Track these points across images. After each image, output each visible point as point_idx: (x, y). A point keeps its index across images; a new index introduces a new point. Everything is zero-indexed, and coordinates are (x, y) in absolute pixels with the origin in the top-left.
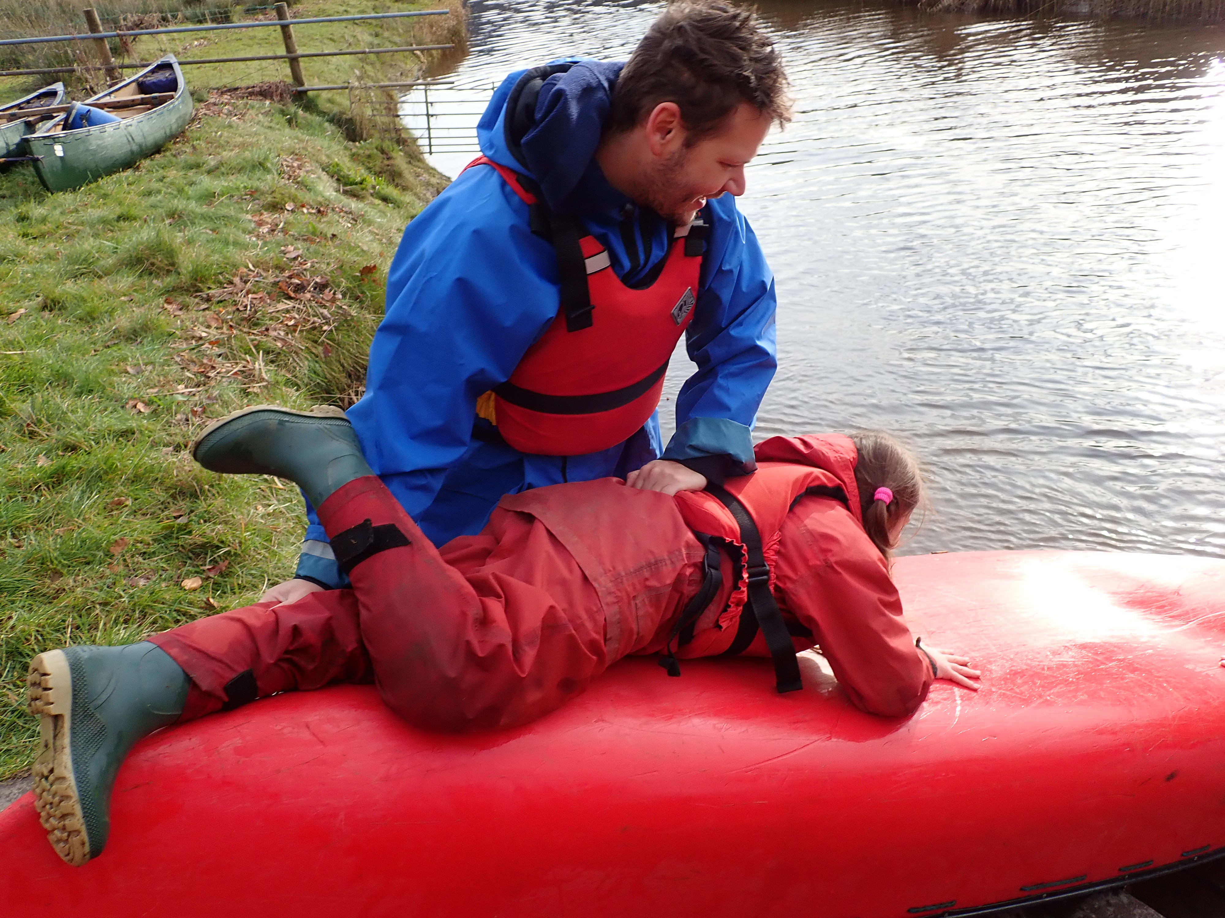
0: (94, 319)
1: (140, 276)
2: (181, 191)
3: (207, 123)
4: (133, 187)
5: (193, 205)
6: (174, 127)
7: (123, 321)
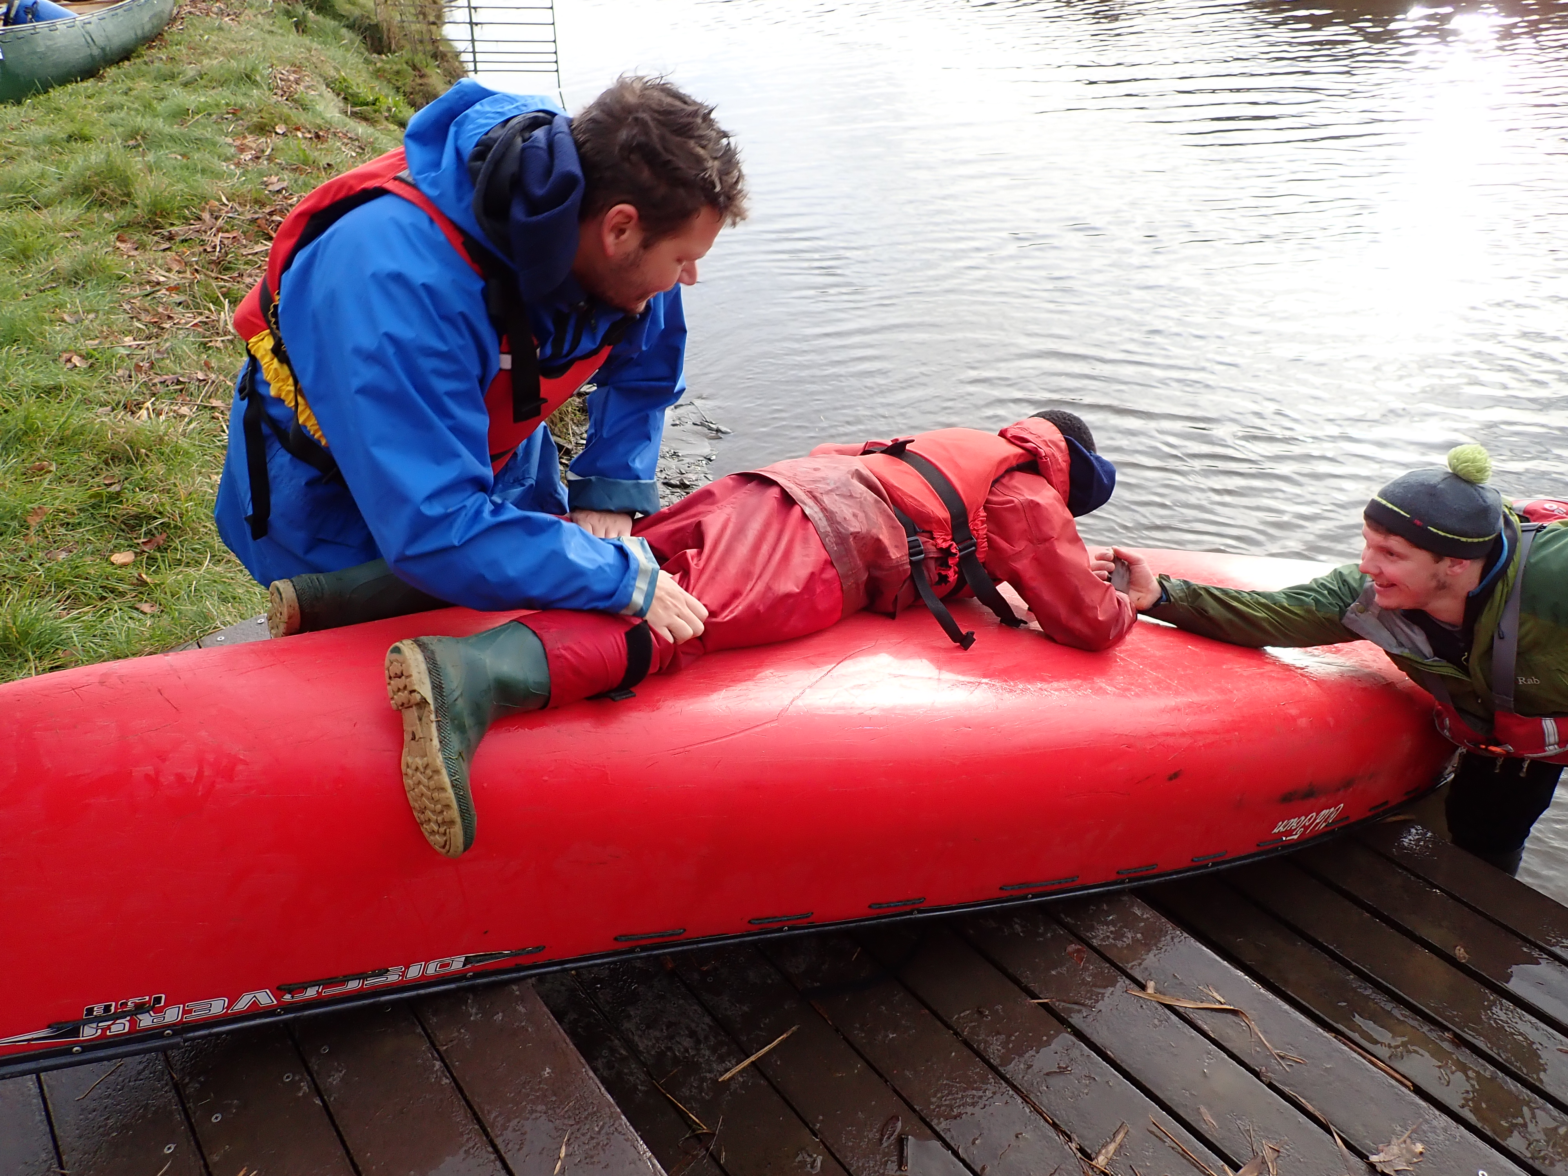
0: (27, 258)
1: (88, 208)
2: (148, 106)
3: (192, 24)
4: (91, 101)
5: (160, 123)
6: (148, 27)
7: (63, 261)
